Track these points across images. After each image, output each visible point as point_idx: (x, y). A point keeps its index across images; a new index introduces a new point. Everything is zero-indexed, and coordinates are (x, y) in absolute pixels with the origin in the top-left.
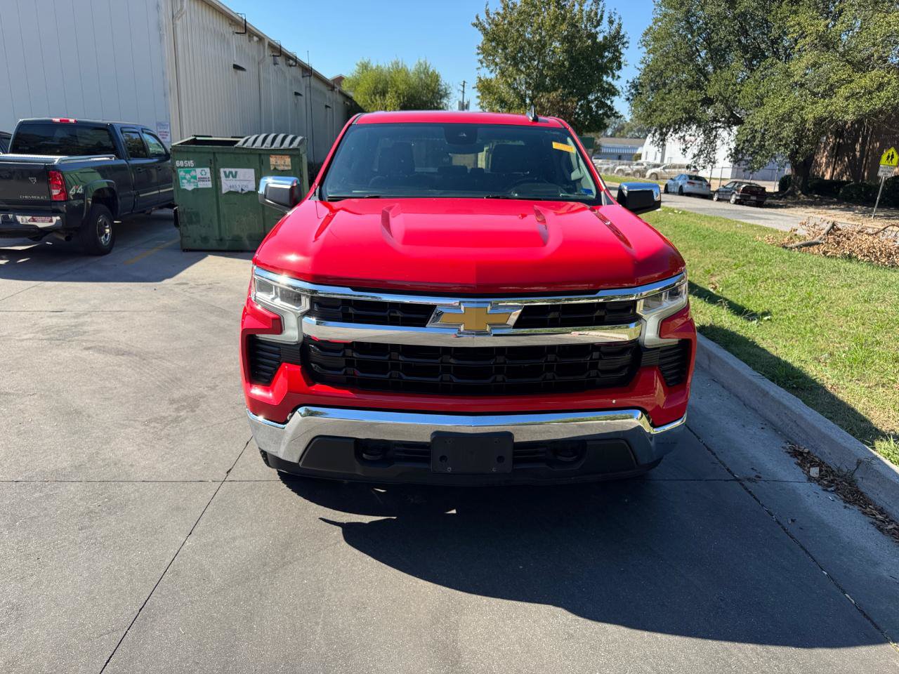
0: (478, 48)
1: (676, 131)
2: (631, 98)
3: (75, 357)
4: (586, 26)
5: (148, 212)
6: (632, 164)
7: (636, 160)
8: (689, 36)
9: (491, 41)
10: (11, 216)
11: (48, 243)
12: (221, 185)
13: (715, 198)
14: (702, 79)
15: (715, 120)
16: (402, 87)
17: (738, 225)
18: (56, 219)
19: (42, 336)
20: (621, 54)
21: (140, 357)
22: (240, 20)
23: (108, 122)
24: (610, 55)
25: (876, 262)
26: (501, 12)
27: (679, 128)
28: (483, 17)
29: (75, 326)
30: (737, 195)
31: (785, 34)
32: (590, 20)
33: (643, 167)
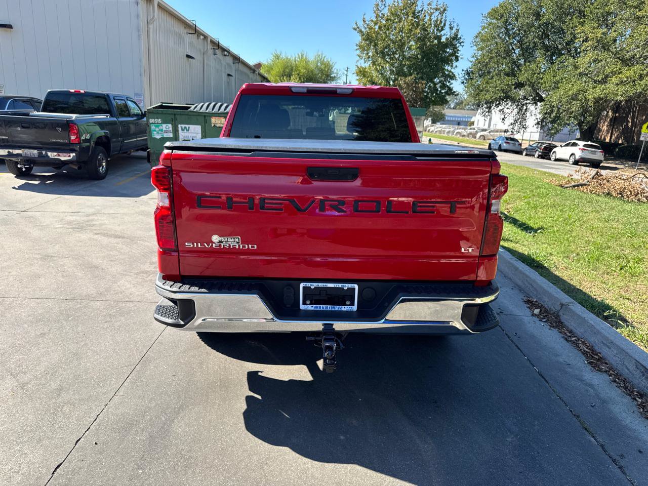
0: (357, 45)
1: (497, 106)
2: (465, 81)
3: (91, 238)
4: (434, 31)
5: (129, 153)
6: (467, 128)
7: (470, 126)
8: (507, 39)
9: (366, 40)
10: (44, 152)
11: (64, 172)
12: (179, 136)
13: (524, 154)
14: (516, 69)
15: (525, 98)
16: (303, 71)
17: (535, 172)
18: (73, 155)
19: (68, 227)
20: (458, 50)
21: (130, 239)
22: (192, 24)
23: (106, 93)
24: (451, 51)
25: (627, 199)
26: (375, 19)
27: (499, 104)
28: (361, 24)
29: (87, 221)
30: (539, 152)
31: (575, 38)
32: (436, 26)
33: (474, 131)
